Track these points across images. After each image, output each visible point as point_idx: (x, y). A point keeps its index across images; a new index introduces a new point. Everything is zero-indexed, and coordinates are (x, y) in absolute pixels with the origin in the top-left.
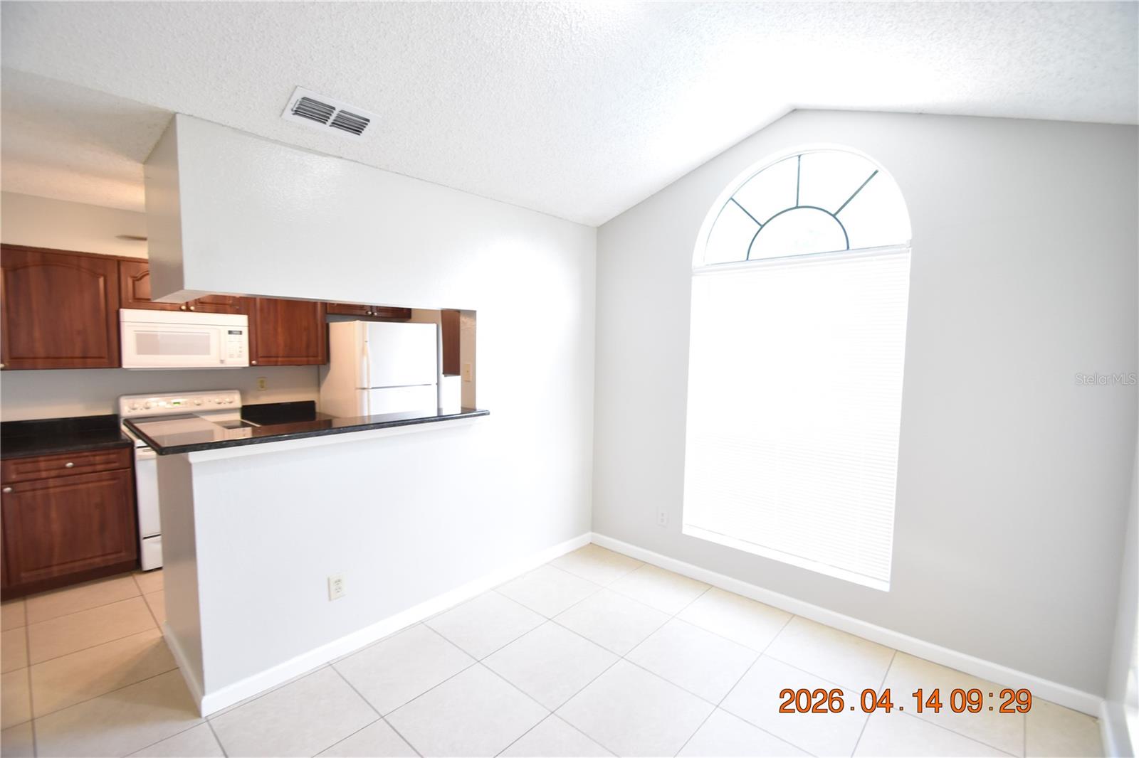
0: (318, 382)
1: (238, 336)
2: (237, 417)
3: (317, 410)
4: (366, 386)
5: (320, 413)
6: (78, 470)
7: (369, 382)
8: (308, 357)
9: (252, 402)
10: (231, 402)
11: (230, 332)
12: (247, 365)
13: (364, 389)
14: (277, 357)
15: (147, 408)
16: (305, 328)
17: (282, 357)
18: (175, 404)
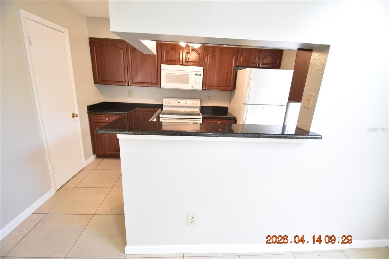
0: (230, 98)
1: (199, 76)
2: (198, 110)
3: (229, 111)
4: (247, 103)
5: (229, 113)
7: (248, 101)
8: (226, 87)
9: (204, 105)
10: (196, 104)
11: (196, 74)
12: (201, 89)
13: (246, 104)
14: (213, 86)
15: (170, 103)
16: (226, 73)
17: (215, 86)
18: (179, 102)
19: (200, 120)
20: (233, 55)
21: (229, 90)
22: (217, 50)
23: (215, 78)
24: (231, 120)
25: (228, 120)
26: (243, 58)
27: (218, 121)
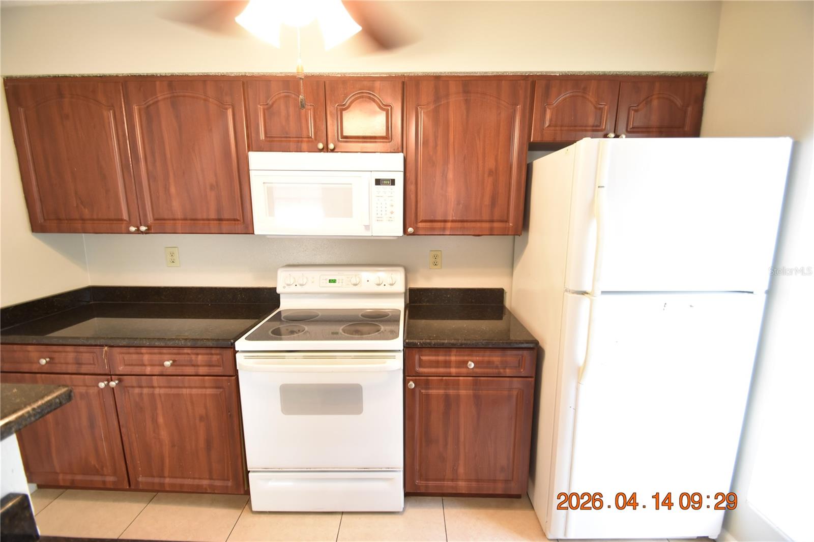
0: (512, 261)
2: (399, 304)
4: (588, 290)
5: (510, 312)
6: (179, 370)
8: (492, 221)
9: (422, 283)
10: (392, 285)
11: (378, 182)
12: (401, 233)
13: (584, 293)
14: (445, 221)
15: (302, 285)
16: (491, 173)
17: (453, 221)
18: (330, 281)
19: (394, 357)
20: (515, 104)
21: (504, 233)
22: (453, 88)
23: (451, 192)
24: (520, 352)
25: (509, 352)
26: (552, 114)
27: (469, 355)
